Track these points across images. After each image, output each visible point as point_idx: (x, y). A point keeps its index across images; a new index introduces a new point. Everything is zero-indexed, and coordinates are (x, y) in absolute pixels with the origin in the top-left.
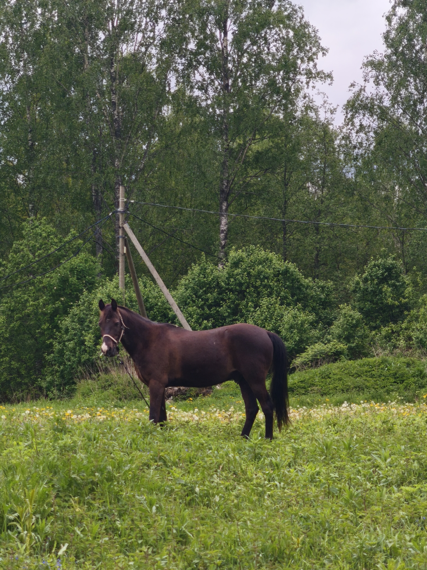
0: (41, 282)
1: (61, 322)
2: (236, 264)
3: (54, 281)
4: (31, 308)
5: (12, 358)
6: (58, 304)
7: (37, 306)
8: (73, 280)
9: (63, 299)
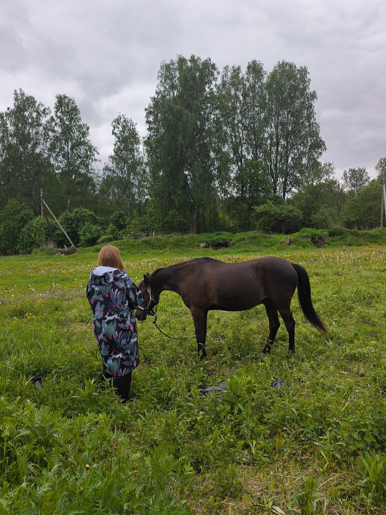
0: (15, 218)
1: (22, 230)
2: (76, 213)
3: (19, 218)
4: (12, 226)
5: (6, 240)
6: (20, 224)
7: (14, 225)
8: (25, 217)
9: (22, 223)
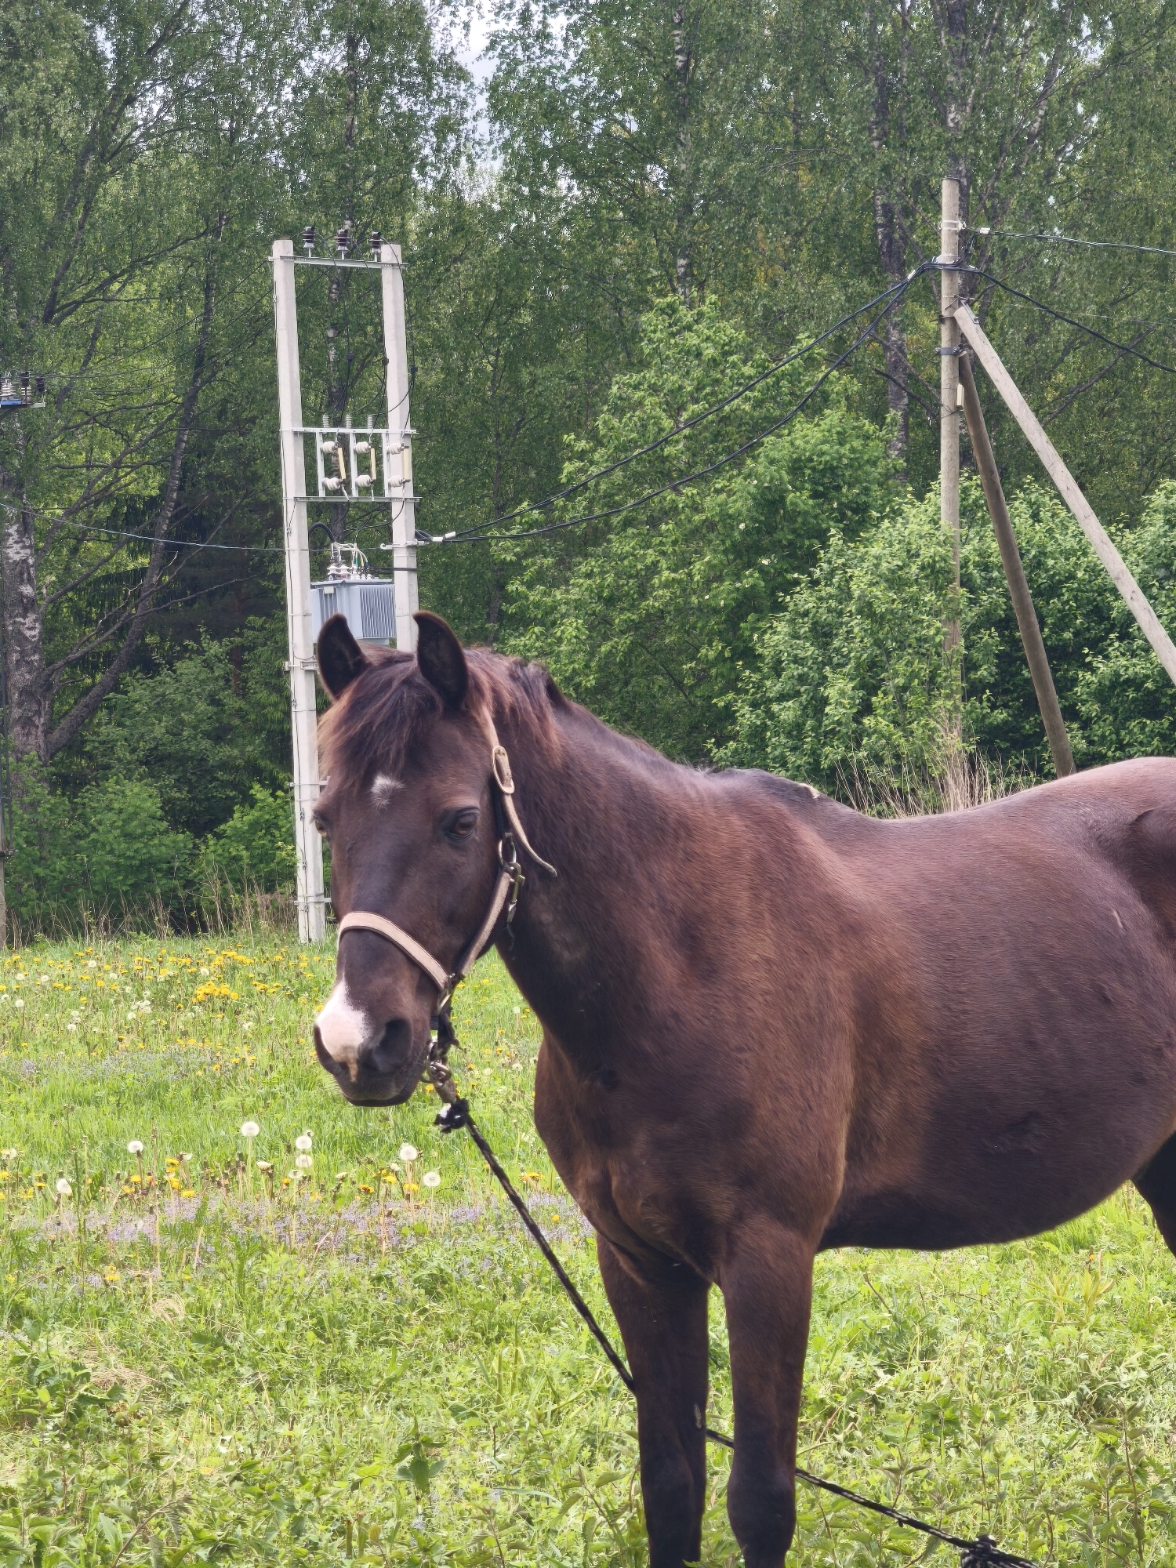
1: (761, 639)
3: (739, 504)
4: (667, 593)
7: (685, 587)
8: (800, 499)
9: (765, 562)
